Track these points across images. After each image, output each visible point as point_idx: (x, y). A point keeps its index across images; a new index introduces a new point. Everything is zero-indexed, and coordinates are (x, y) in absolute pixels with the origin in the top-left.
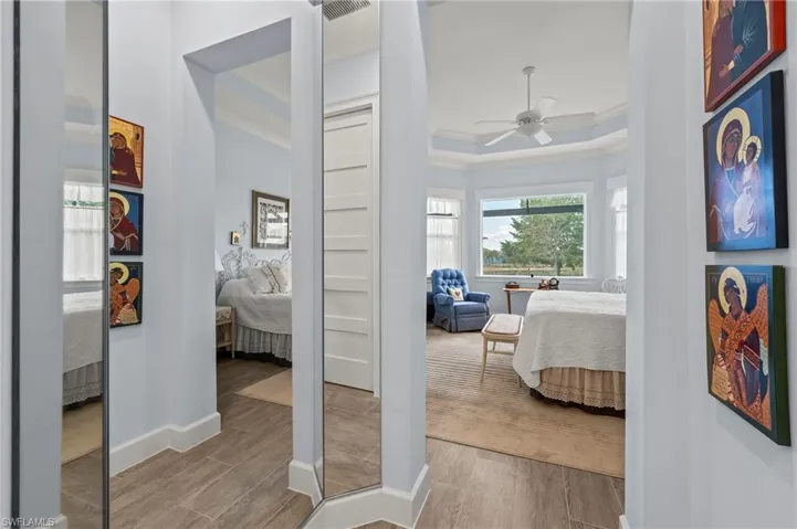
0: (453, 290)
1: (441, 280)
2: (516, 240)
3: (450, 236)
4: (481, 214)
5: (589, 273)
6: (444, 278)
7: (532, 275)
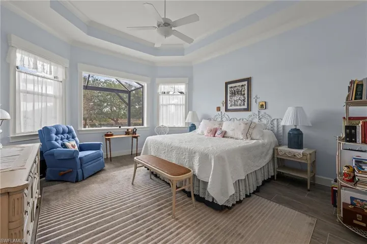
1: (54, 136)
7: (120, 127)
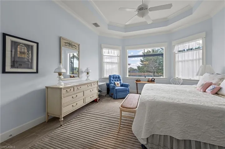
0: (116, 83)
1: (112, 79)
2: (141, 66)
3: (116, 63)
4: (127, 57)
5: (165, 76)
6: (113, 78)
7: (145, 77)
